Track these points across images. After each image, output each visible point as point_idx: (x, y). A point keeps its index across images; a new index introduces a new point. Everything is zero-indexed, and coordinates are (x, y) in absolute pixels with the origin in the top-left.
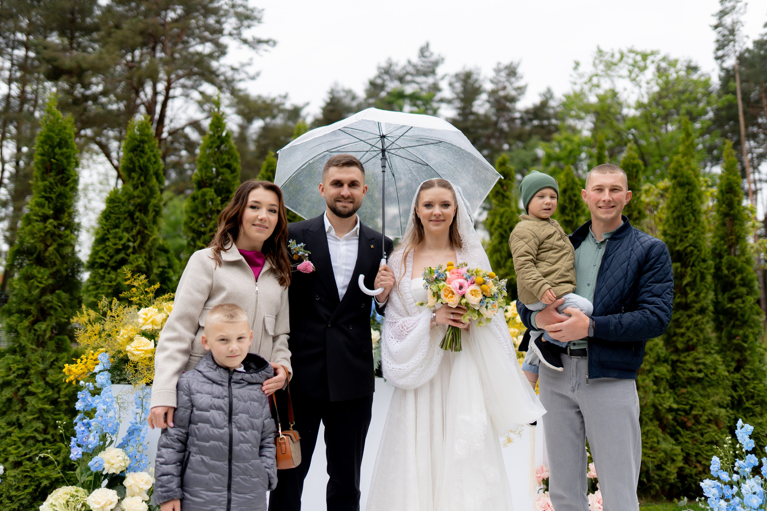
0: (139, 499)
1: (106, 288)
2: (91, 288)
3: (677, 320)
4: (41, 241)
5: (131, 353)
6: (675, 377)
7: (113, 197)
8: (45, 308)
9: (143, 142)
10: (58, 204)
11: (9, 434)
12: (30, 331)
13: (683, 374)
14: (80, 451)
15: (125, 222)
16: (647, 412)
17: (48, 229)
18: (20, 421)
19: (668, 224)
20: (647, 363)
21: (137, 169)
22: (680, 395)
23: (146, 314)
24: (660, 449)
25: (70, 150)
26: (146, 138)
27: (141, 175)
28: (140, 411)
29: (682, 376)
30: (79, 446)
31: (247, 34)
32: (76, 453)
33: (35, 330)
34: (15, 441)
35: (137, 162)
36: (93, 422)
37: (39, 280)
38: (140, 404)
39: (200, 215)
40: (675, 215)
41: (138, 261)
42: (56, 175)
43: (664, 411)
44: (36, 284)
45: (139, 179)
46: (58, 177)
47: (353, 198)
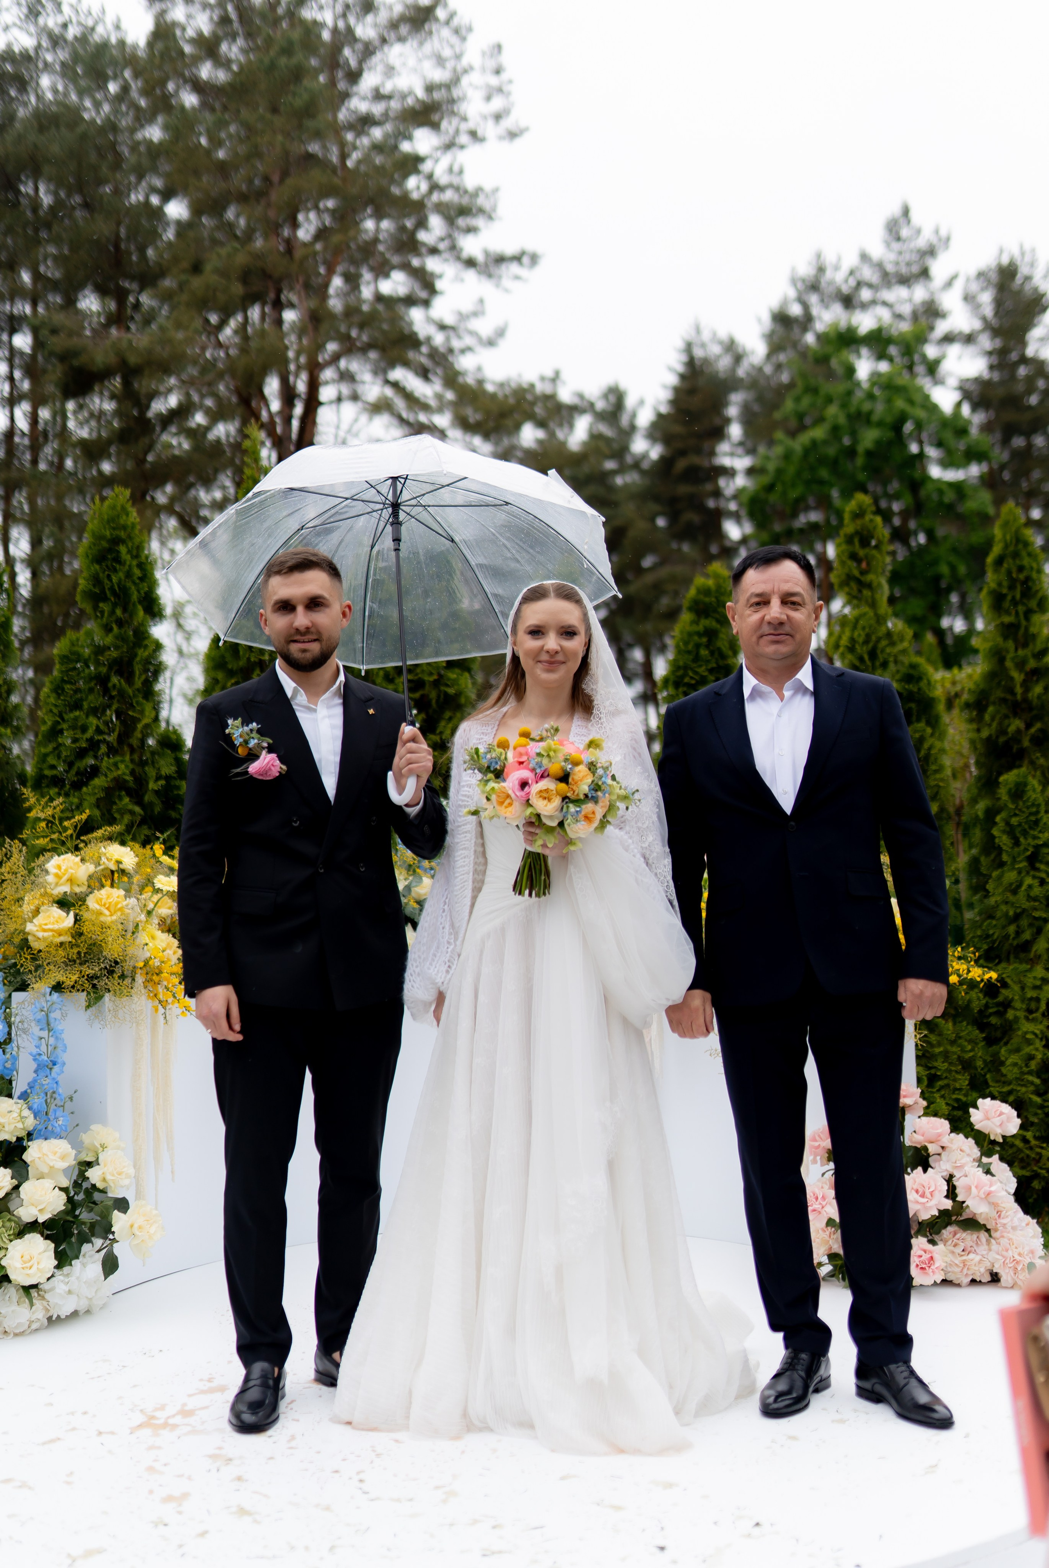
0: (48, 1184)
5: (34, 936)
7: (66, 653)
9: (116, 541)
15: (91, 697)
21: (108, 592)
23: (59, 867)
26: (123, 534)
27: (115, 605)
28: (45, 1034)
31: (471, 246)
35: (106, 581)
38: (45, 1022)
39: (231, 673)
41: (118, 768)
45: (113, 612)
47: (319, 633)
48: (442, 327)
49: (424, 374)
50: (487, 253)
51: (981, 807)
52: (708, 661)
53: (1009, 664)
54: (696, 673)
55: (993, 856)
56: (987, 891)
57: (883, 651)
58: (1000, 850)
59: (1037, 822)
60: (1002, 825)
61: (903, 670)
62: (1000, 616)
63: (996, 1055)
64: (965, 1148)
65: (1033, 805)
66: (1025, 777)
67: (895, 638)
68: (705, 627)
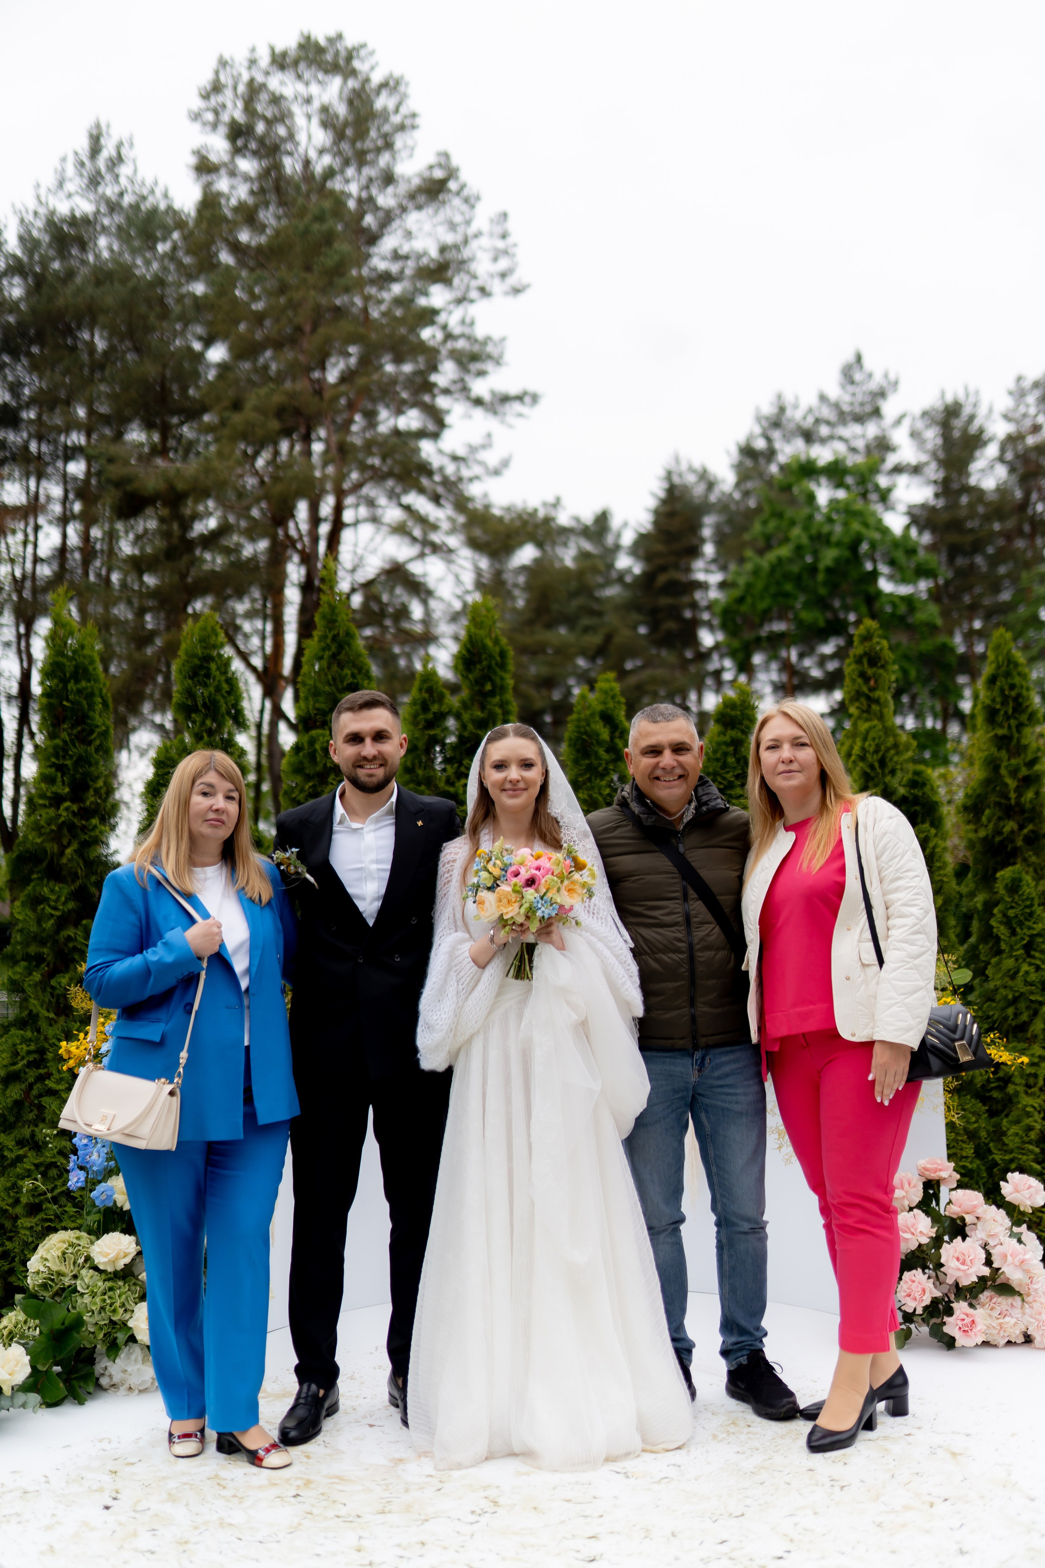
4: (53, 840)
10: (78, 776)
11: (19, 1159)
12: (44, 990)
14: (82, 1175)
17: (62, 818)
18: (37, 1138)
26: (212, 653)
27: (206, 716)
30: (81, 1168)
31: (480, 387)
32: (76, 1179)
33: (53, 988)
34: (29, 1170)
37: (53, 904)
39: (308, 778)
42: (73, 727)
44: (49, 910)
45: (203, 723)
46: (75, 731)
47: (384, 759)
48: (455, 458)
49: (436, 499)
50: (493, 393)
51: (979, 900)
52: (734, 768)
53: (1003, 771)
54: (725, 779)
55: (990, 944)
56: (987, 977)
57: (891, 759)
58: (998, 939)
59: (1031, 914)
60: (999, 915)
61: (910, 776)
62: (993, 729)
63: (998, 1126)
64: (998, 1218)
65: (1027, 899)
66: (1020, 873)
67: (901, 748)
68: (731, 737)
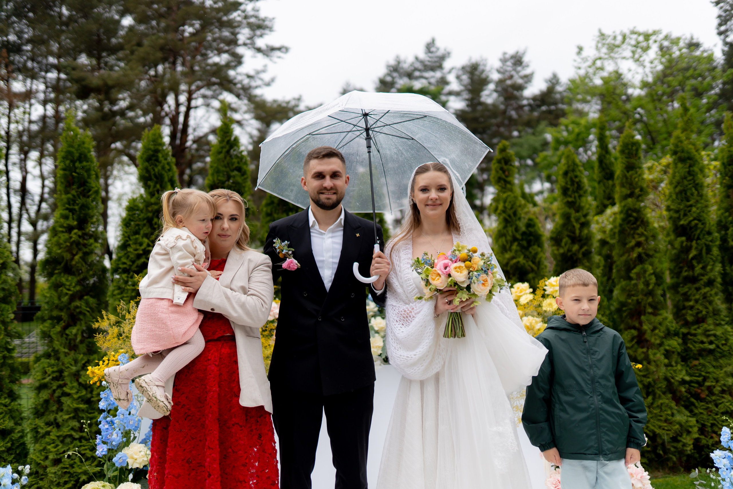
1: (130, 292)
2: (116, 292)
3: (685, 294)
4: (67, 251)
6: (687, 350)
7: (132, 206)
8: (75, 313)
10: (82, 215)
11: (48, 433)
12: (62, 336)
13: (694, 347)
14: (105, 447)
15: (145, 228)
16: (660, 385)
17: (73, 239)
18: (58, 421)
19: (671, 199)
20: (657, 337)
21: (153, 177)
22: (692, 367)
24: (675, 421)
25: (89, 163)
26: (160, 148)
27: (156, 183)
29: (693, 348)
30: (104, 443)
31: (260, 43)
32: (101, 450)
33: (67, 335)
34: (53, 440)
35: (152, 171)
36: (116, 420)
37: (67, 287)
40: (677, 190)
42: (78, 188)
43: (676, 383)
44: (65, 291)
45: (155, 186)
46: (80, 190)
47: (336, 189)
48: (249, 76)
49: (238, 96)
50: (267, 46)
53: (573, 219)
61: (527, 221)
62: (567, 198)
